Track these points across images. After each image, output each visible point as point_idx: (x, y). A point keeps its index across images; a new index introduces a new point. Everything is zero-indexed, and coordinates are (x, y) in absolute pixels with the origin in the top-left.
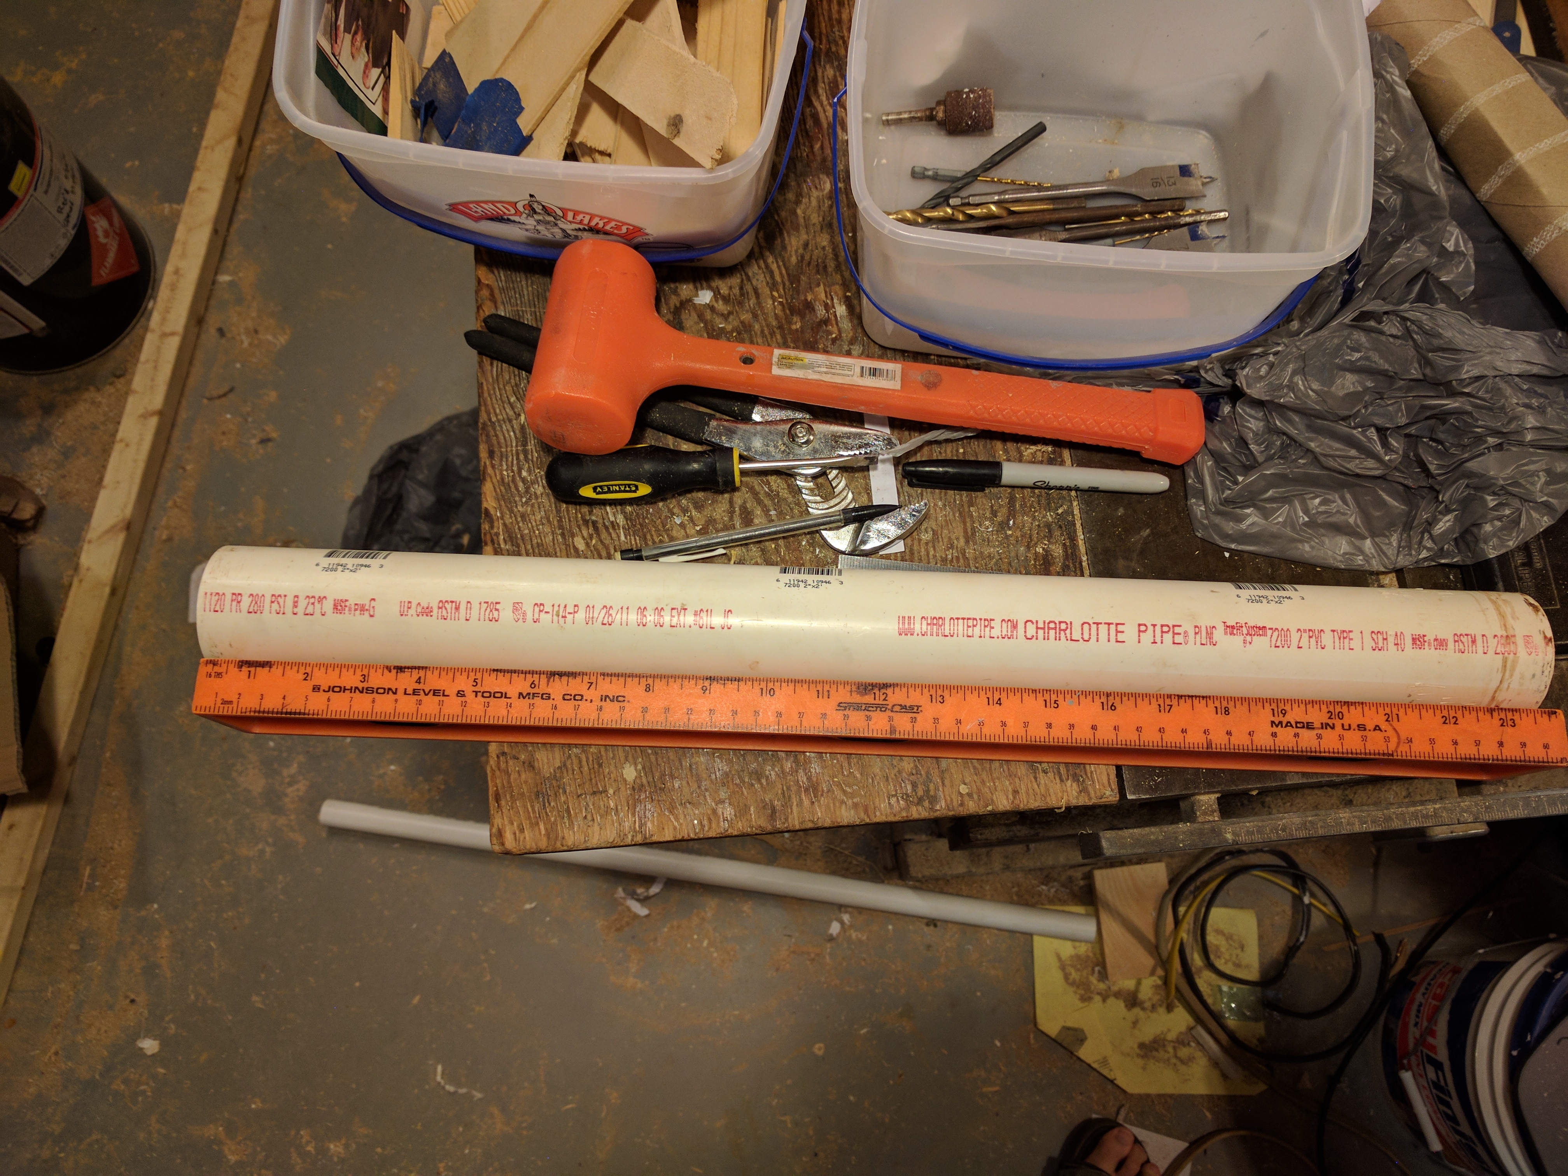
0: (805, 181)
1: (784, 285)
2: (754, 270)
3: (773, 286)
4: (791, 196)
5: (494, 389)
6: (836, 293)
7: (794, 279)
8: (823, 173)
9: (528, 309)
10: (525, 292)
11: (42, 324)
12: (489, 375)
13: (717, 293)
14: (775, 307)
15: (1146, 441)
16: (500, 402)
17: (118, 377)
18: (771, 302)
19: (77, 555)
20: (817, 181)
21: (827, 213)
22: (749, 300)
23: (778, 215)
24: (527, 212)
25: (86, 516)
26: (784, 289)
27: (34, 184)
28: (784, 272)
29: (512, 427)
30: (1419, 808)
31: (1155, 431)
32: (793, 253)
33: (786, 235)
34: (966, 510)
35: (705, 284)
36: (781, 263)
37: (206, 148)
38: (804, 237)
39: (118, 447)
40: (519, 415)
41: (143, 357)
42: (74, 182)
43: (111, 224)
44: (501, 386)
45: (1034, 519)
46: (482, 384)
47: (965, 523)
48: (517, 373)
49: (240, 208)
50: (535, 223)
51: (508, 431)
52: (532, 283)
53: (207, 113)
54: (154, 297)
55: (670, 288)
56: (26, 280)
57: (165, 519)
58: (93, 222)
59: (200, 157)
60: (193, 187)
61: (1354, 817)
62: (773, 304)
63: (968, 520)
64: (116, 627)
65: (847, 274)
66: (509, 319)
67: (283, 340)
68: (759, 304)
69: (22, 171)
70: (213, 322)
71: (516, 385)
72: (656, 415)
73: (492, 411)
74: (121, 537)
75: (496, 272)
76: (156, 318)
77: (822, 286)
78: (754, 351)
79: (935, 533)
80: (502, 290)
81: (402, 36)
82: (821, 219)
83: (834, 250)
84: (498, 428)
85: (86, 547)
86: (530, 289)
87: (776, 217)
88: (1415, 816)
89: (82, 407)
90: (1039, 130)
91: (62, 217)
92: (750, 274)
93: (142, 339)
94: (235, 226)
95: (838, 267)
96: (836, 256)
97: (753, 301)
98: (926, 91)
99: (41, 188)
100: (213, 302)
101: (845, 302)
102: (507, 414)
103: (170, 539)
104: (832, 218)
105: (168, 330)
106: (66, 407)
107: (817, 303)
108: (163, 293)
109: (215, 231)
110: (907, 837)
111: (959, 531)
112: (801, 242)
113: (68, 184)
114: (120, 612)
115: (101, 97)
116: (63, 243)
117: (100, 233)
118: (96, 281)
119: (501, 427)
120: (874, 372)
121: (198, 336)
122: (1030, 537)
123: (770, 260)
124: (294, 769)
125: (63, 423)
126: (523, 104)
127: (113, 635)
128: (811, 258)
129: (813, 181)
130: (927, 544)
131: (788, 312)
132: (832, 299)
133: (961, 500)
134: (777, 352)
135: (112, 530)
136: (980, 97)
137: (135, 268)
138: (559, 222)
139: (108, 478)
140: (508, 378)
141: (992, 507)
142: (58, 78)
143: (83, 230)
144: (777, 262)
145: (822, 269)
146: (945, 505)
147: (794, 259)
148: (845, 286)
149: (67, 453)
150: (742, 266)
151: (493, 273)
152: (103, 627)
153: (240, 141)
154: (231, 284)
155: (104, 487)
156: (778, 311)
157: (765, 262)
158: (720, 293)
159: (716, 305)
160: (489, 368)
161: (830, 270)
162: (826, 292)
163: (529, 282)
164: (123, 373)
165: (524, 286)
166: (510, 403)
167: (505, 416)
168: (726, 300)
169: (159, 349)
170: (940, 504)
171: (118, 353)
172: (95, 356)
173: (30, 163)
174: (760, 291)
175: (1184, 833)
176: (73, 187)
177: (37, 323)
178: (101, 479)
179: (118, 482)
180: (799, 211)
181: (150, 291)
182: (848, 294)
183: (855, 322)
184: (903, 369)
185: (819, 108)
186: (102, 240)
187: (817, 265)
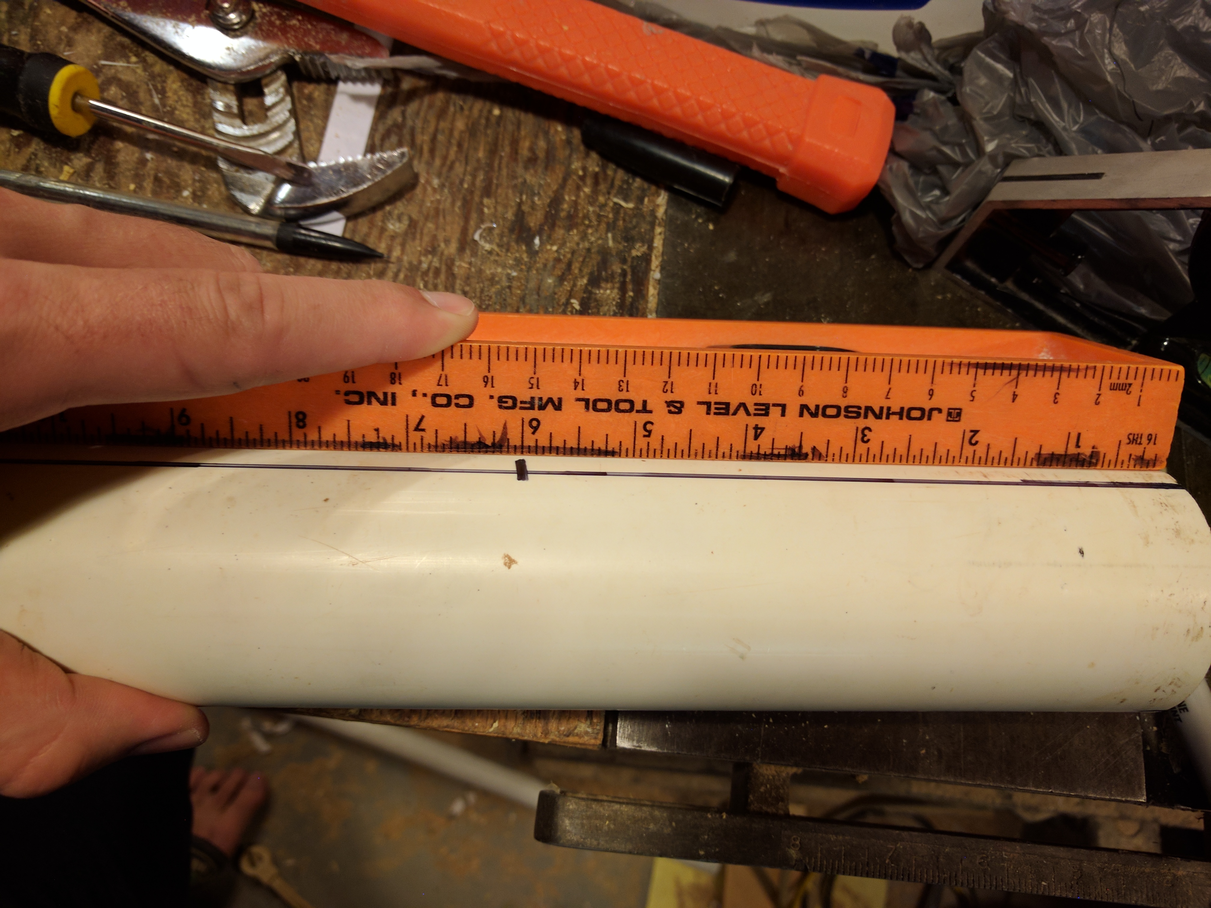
31: (799, 140)
34: (477, 199)
45: (584, 236)
47: (466, 219)
63: (474, 215)
79: (413, 224)
111: (453, 231)
122: (569, 265)
130: (393, 238)
133: (473, 184)
141: (520, 205)
146: (442, 186)
170: (436, 182)
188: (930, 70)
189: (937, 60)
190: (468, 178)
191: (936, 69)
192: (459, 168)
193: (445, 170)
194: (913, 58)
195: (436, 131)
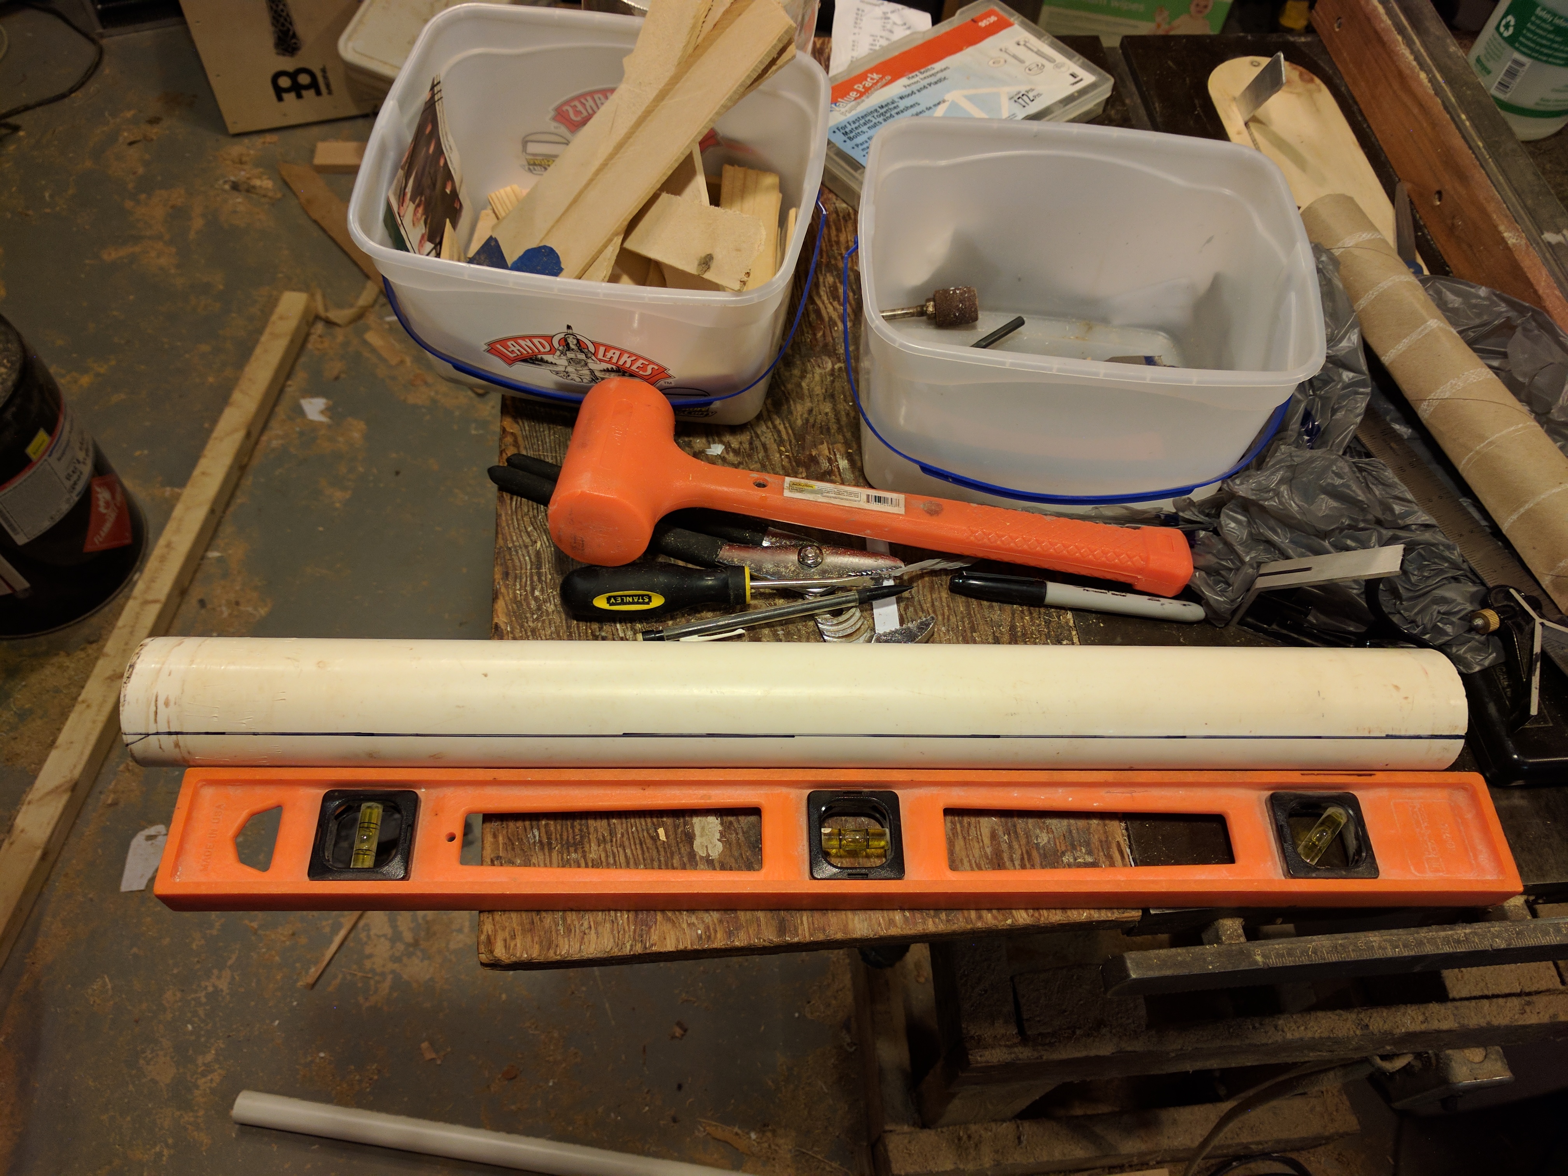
0: (809, 361)
1: (790, 442)
2: (762, 429)
3: (781, 442)
4: (796, 372)
5: (513, 519)
6: (838, 450)
7: (800, 437)
8: (825, 355)
9: (549, 454)
10: (548, 440)
11: (27, 585)
12: (508, 507)
13: (728, 447)
14: (782, 460)
15: (1140, 571)
16: (517, 531)
17: (91, 643)
18: (778, 455)
19: (12, 818)
20: (819, 361)
21: (829, 387)
22: (758, 453)
23: (785, 386)
24: (561, 348)
25: (31, 778)
26: (790, 445)
27: (49, 450)
28: (790, 432)
29: (528, 552)
30: (1450, 933)
31: (1147, 560)
32: (799, 417)
33: (792, 402)
34: (969, 635)
35: (716, 439)
36: (787, 425)
37: (216, 438)
38: (808, 405)
39: (78, 708)
40: (536, 542)
41: (120, 623)
42: (87, 455)
43: (113, 497)
44: (519, 517)
46: (501, 515)
48: (535, 506)
49: (239, 493)
50: (566, 363)
51: (523, 555)
52: (554, 433)
53: (220, 411)
54: (141, 570)
55: (684, 442)
56: (21, 540)
57: (113, 784)
58: (98, 493)
59: (209, 446)
60: (197, 472)
61: (1384, 941)
62: (781, 455)
64: (40, 894)
65: (849, 435)
66: (530, 457)
67: (263, 611)
68: (767, 457)
69: (42, 437)
70: (196, 593)
71: (534, 517)
72: (671, 539)
73: (509, 538)
74: (65, 798)
75: (521, 423)
76: (140, 586)
77: (825, 444)
78: (768, 479)
80: (525, 438)
81: (454, 225)
82: (824, 391)
83: (836, 415)
84: (514, 553)
85: (24, 808)
86: (552, 437)
87: (783, 388)
88: (1447, 941)
89: (48, 670)
90: (1019, 323)
91: (68, 484)
92: (759, 432)
93: (122, 608)
94: (232, 509)
95: (840, 429)
96: (838, 421)
97: (761, 454)
98: (917, 291)
99: (56, 455)
100: (199, 575)
101: (847, 457)
102: (523, 541)
103: (115, 804)
104: (834, 390)
105: (150, 597)
106: (32, 671)
107: (821, 458)
108: (152, 564)
109: (212, 511)
110: (888, 1128)
112: (806, 408)
113: (81, 455)
114: (47, 879)
115: (123, 396)
116: (65, 508)
117: (102, 503)
118: (89, 548)
119: (517, 553)
120: (878, 499)
121: (179, 606)
123: (778, 422)
124: (210, 1057)
125: (25, 686)
126: (563, 266)
127: (35, 903)
128: (815, 421)
129: (816, 361)
131: (794, 464)
132: (835, 455)
133: (964, 627)
134: (788, 480)
135: (55, 791)
136: (965, 292)
137: (127, 541)
138: (589, 361)
139: (62, 738)
140: (526, 510)
141: (994, 633)
142: (85, 380)
143: (86, 500)
144: (784, 424)
145: (825, 430)
146: (948, 631)
147: (799, 422)
148: (847, 444)
149: (23, 716)
150: (751, 426)
151: (518, 423)
152: (26, 893)
153: (248, 435)
154: (219, 560)
155: (57, 747)
156: (785, 462)
157: (773, 423)
158: (731, 447)
159: (727, 456)
160: (509, 502)
161: (832, 431)
162: (829, 449)
163: (552, 432)
164: (97, 639)
165: (547, 435)
166: (527, 531)
167: (521, 543)
168: (736, 452)
169: (137, 616)
171: (95, 620)
172: (72, 623)
173: (51, 432)
174: (768, 446)
175: (1212, 954)
176: (85, 459)
177: (21, 583)
178: (54, 742)
179: (72, 743)
180: (804, 384)
181: (138, 563)
182: (850, 451)
183: (857, 473)
184: (906, 499)
185: (821, 305)
186: (102, 510)
187: (821, 427)
188: (1198, 520)
189: (1199, 512)
190: (960, 623)
191: (1201, 518)
192: (953, 619)
193: (946, 621)
194: (1187, 515)
195: (932, 599)
